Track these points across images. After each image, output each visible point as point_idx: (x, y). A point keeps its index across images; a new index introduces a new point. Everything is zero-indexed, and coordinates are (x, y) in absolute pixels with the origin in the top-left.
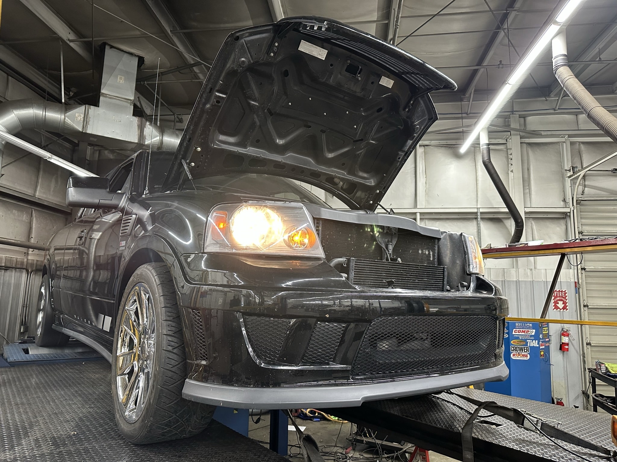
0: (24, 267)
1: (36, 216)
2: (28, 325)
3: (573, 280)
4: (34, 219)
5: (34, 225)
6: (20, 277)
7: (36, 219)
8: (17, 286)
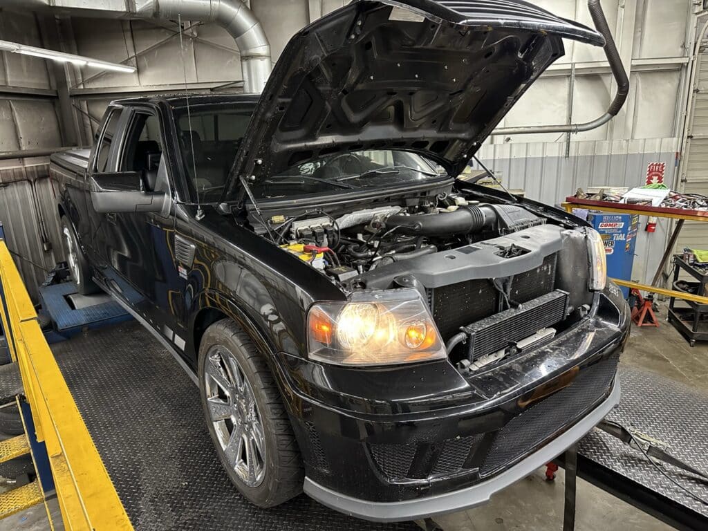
0: (25, 178)
1: (17, 110)
2: (50, 241)
3: (675, 151)
4: (16, 114)
5: (18, 121)
6: (24, 190)
7: (19, 113)
8: (24, 201)
